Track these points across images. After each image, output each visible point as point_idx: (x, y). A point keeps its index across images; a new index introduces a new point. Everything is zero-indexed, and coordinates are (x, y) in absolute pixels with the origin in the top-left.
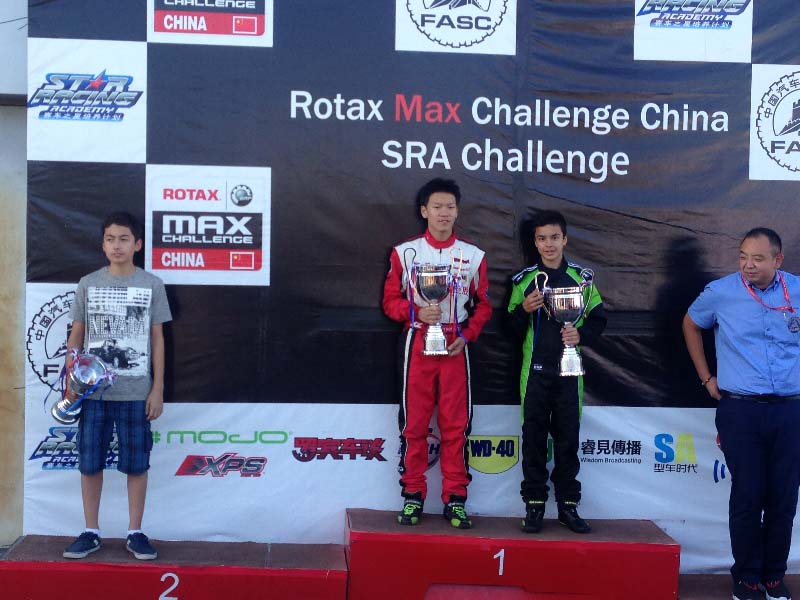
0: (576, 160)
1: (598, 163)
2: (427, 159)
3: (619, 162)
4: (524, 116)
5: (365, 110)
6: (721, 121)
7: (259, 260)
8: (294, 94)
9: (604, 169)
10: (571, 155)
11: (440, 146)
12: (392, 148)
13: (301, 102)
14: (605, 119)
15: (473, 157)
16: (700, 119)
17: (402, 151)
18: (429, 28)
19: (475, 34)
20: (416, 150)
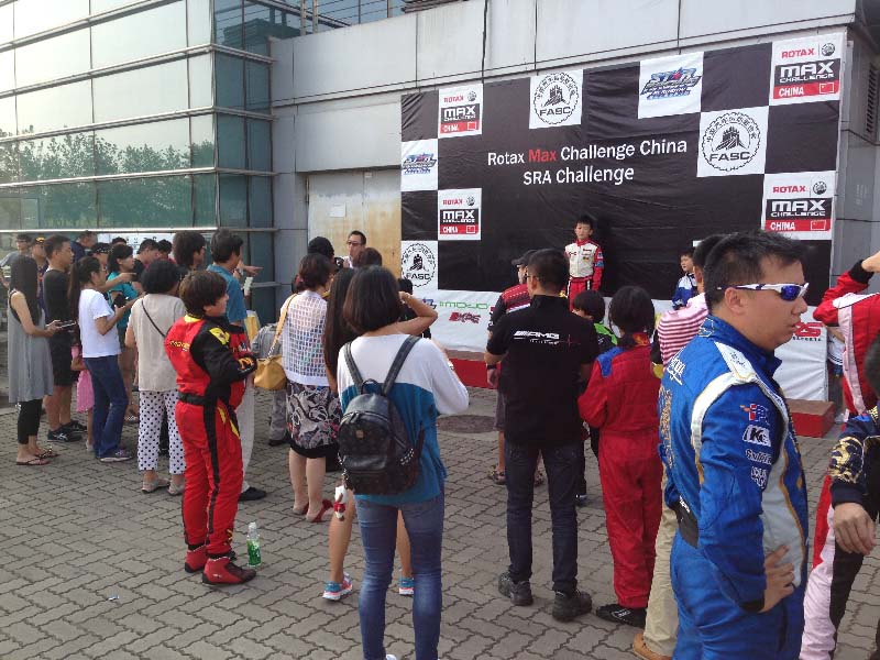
0: (608, 174)
1: (618, 175)
2: (542, 180)
3: (629, 173)
4: (584, 154)
5: (517, 159)
6: (683, 146)
7: (477, 229)
8: (490, 154)
9: (621, 178)
10: (605, 171)
11: (547, 172)
12: (528, 175)
13: (493, 158)
14: (622, 152)
15: (562, 176)
16: (672, 146)
17: (532, 176)
18: (544, 116)
19: (564, 116)
20: (537, 175)
